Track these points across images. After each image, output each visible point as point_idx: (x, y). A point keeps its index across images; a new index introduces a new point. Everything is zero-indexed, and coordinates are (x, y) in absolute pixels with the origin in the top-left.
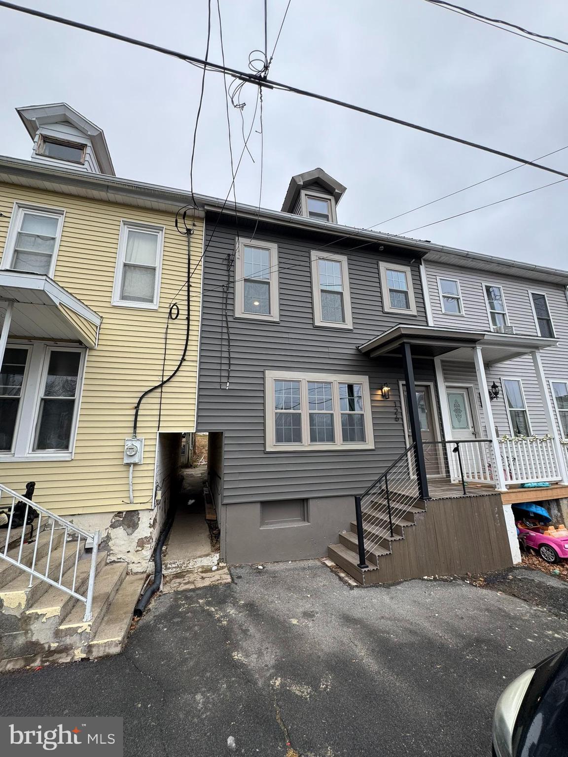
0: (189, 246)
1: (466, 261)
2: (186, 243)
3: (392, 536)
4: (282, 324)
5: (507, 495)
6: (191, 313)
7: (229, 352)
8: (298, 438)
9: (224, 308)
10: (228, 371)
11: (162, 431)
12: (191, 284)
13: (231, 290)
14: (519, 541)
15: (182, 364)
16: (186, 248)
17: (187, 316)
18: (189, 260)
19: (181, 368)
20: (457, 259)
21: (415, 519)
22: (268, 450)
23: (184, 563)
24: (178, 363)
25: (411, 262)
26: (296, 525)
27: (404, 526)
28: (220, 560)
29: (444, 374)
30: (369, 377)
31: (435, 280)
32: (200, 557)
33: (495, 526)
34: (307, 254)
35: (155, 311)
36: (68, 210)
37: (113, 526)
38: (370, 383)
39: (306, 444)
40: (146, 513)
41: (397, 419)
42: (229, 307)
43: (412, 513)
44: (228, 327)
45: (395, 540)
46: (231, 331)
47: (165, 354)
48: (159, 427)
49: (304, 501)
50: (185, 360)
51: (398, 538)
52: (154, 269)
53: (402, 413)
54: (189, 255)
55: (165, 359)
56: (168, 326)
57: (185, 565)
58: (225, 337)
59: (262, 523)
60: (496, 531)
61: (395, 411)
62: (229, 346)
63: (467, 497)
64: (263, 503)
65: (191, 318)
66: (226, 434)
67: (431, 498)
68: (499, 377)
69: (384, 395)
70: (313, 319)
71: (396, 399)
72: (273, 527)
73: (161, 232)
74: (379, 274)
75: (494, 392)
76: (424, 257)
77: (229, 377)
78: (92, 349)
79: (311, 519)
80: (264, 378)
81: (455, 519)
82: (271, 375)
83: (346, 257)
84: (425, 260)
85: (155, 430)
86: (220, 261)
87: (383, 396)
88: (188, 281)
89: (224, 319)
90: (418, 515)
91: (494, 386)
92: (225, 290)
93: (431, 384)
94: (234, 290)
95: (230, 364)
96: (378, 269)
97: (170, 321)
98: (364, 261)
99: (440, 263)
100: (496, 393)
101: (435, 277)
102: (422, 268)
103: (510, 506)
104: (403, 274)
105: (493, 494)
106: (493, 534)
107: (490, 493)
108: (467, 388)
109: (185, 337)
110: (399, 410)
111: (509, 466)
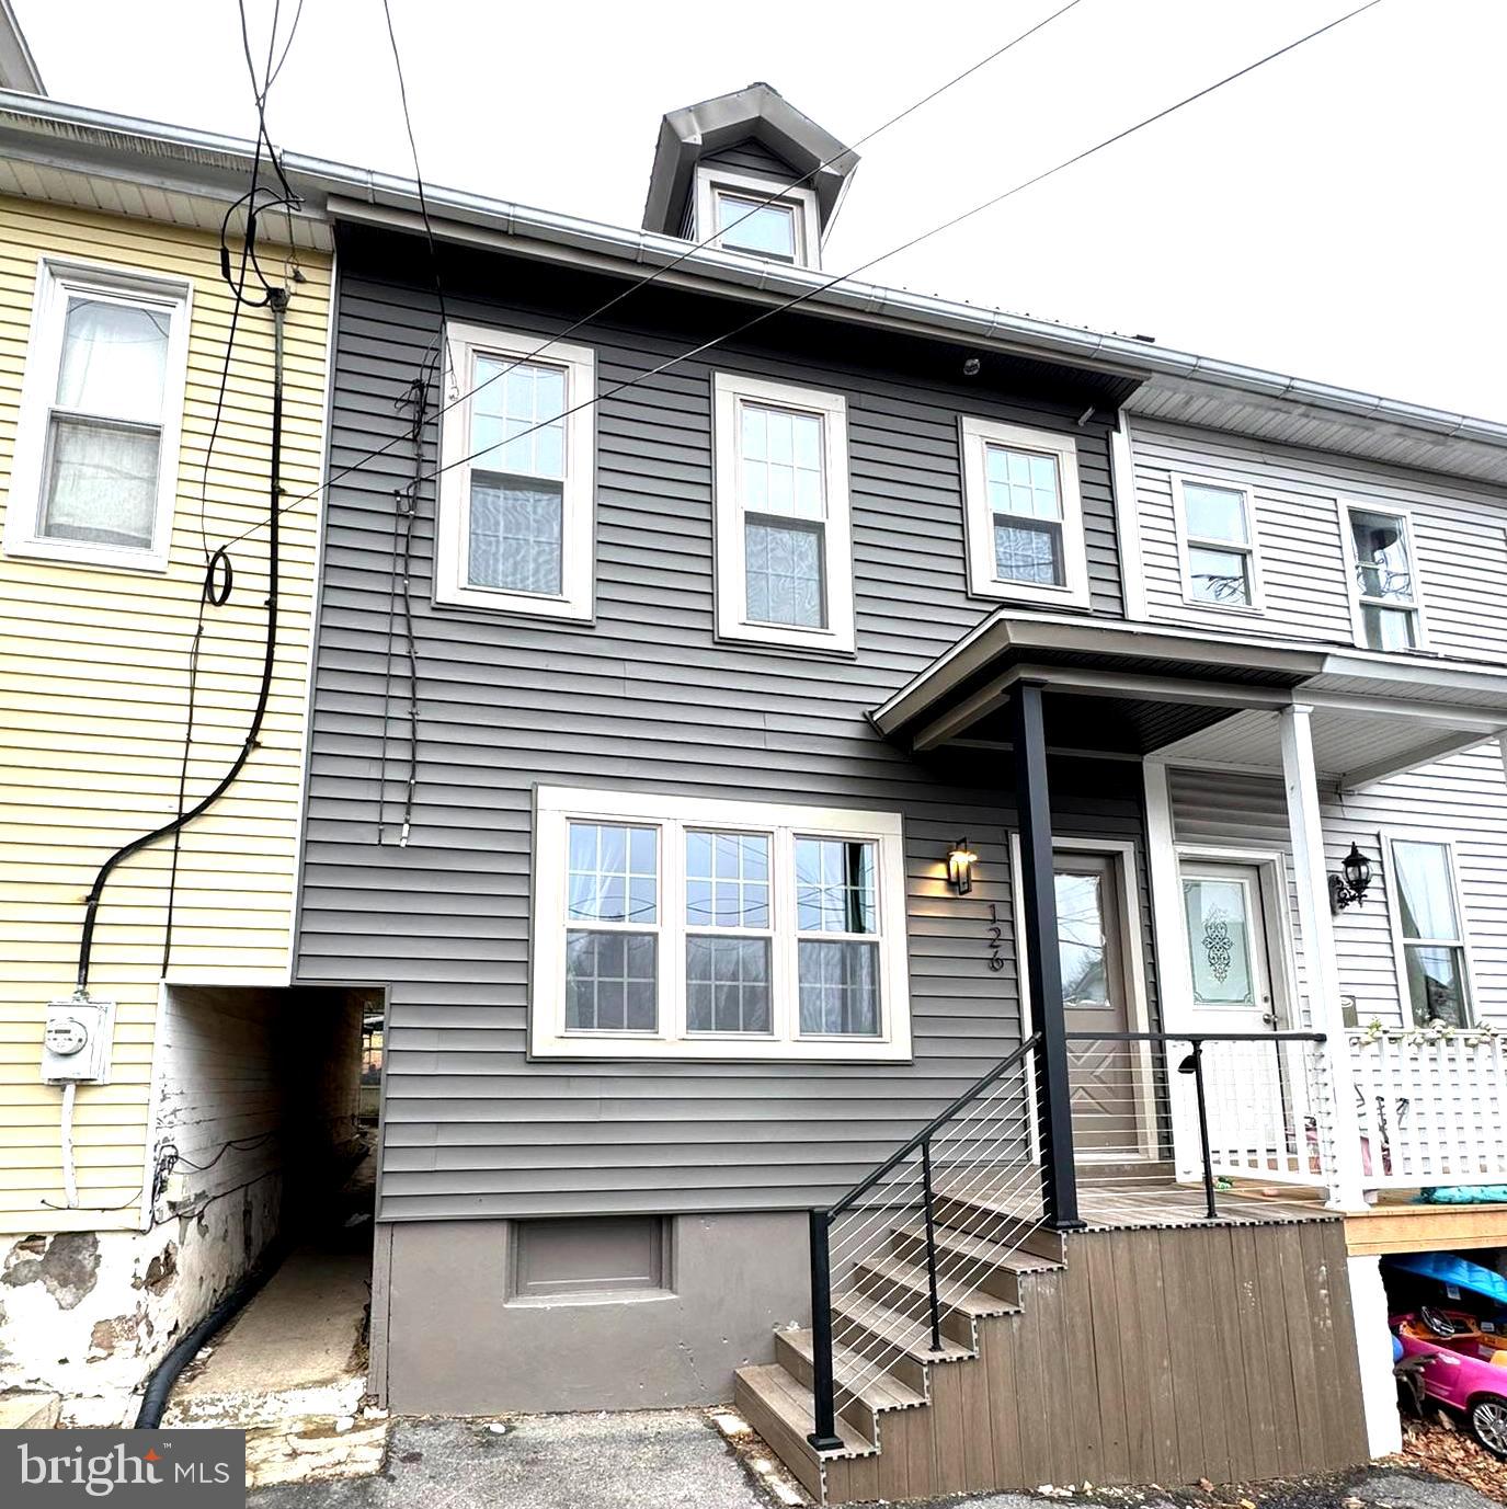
0: (278, 353)
1: (1282, 416)
2: (270, 343)
3: (936, 1347)
4: (602, 629)
5: (1365, 1225)
6: (282, 585)
7: (413, 722)
8: (645, 1016)
9: (400, 570)
10: (410, 786)
11: (178, 976)
12: (282, 484)
13: (424, 510)
14: (1399, 1382)
15: (248, 760)
16: (270, 359)
17: (267, 597)
18: (278, 400)
19: (243, 773)
20: (1249, 409)
21: (1021, 1292)
22: (538, 1050)
23: (245, 1404)
24: (236, 754)
25: (1081, 422)
26: (629, 1298)
27: (979, 1317)
28: (368, 1399)
29: (1176, 814)
30: (905, 820)
31: (1164, 488)
32: (302, 1386)
33: (1314, 1326)
34: (700, 388)
35: (157, 575)
37: (12, 1278)
38: (907, 838)
39: (672, 1035)
41: (995, 963)
42: (417, 568)
43: (1013, 1273)
44: (410, 638)
45: (943, 1361)
46: (422, 650)
47: (190, 724)
48: (165, 966)
49: (661, 1223)
50: (258, 745)
51: (952, 1352)
52: (156, 433)
53: (1014, 942)
54: (278, 385)
55: (189, 741)
56: (201, 628)
57: (250, 1411)
58: (401, 669)
59: (516, 1287)
60: (1316, 1347)
61: (992, 935)
62: (414, 700)
63: (1219, 1225)
64: (518, 1224)
65: (282, 602)
66: (395, 996)
67: (1085, 1225)
68: (1374, 829)
69: (953, 879)
70: (712, 614)
71: (999, 893)
72: (551, 1300)
73: (180, 301)
74: (958, 460)
75: (1352, 877)
76: (1128, 403)
77: (409, 805)
79: (680, 1282)
80: (530, 814)
81: (1169, 1298)
82: (556, 803)
83: (842, 399)
84: (1133, 416)
85: (154, 975)
86: (388, 408)
87: (952, 884)
88: (275, 476)
89: (400, 609)
90: (1032, 1278)
91: (1355, 860)
92: (405, 508)
93: (1127, 849)
94: (436, 510)
95: (414, 763)
96: (958, 444)
97: (210, 611)
98: (906, 415)
99: (1187, 425)
100: (1360, 885)
101: (1163, 475)
102: (1121, 441)
103: (1376, 1261)
104: (1049, 464)
105: (1313, 1221)
106: (1305, 1356)
107: (1304, 1217)
108: (1256, 867)
109: (260, 668)
110: (1006, 934)
111: (1382, 1129)
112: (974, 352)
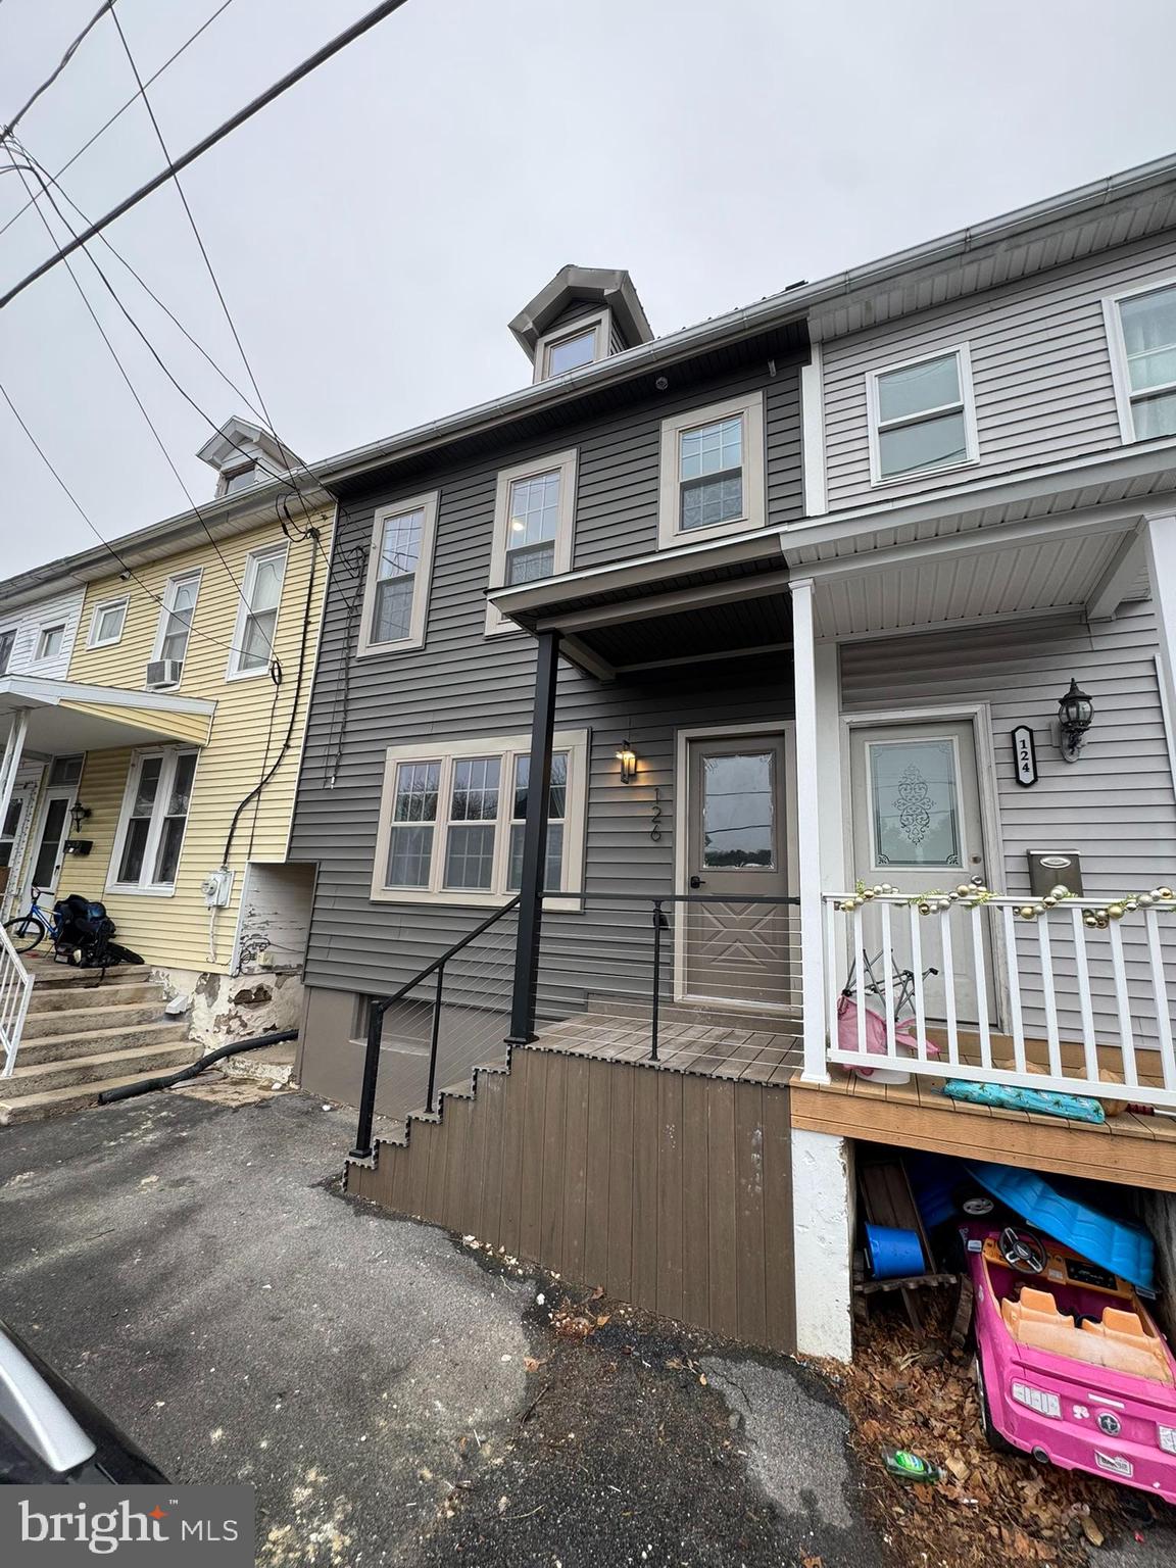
0: (314, 557)
2: (312, 554)
5: (819, 1099)
6: (304, 668)
7: (342, 723)
9: (346, 646)
10: (337, 757)
11: (253, 859)
12: (309, 619)
13: (357, 612)
15: (284, 754)
17: (298, 675)
18: (312, 580)
19: (282, 761)
20: (942, 278)
22: (372, 897)
23: (252, 1066)
24: (280, 753)
28: (293, 1078)
30: (590, 733)
31: (858, 390)
32: (271, 1064)
33: (740, 1187)
36: (206, 565)
37: (198, 991)
38: (589, 746)
39: (436, 891)
40: (227, 979)
41: (654, 835)
42: (352, 643)
44: (347, 679)
46: (350, 684)
47: (269, 742)
48: (250, 854)
50: (288, 746)
53: (672, 817)
54: (312, 573)
55: (268, 750)
56: (277, 696)
57: (252, 1070)
58: (341, 697)
61: (655, 812)
62: (345, 711)
63: (658, 1068)
64: (363, 996)
65: (303, 676)
66: (321, 868)
70: (484, 622)
71: (663, 780)
77: (336, 767)
78: (203, 748)
80: (382, 764)
82: (392, 755)
83: (574, 451)
85: (244, 859)
88: (307, 617)
89: (344, 666)
90: (486, 1076)
91: (1072, 698)
92: (350, 613)
95: (340, 744)
97: (280, 688)
98: (622, 441)
102: (811, 372)
106: (724, 1215)
107: (765, 1078)
108: (967, 722)
109: (292, 710)
110: (666, 811)
112: (661, 372)
